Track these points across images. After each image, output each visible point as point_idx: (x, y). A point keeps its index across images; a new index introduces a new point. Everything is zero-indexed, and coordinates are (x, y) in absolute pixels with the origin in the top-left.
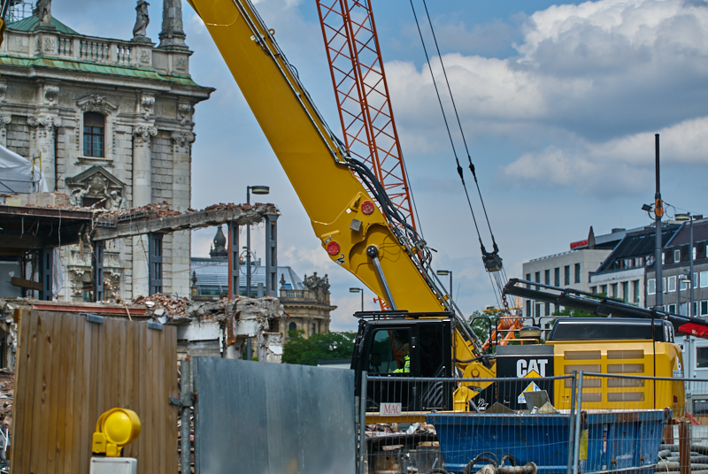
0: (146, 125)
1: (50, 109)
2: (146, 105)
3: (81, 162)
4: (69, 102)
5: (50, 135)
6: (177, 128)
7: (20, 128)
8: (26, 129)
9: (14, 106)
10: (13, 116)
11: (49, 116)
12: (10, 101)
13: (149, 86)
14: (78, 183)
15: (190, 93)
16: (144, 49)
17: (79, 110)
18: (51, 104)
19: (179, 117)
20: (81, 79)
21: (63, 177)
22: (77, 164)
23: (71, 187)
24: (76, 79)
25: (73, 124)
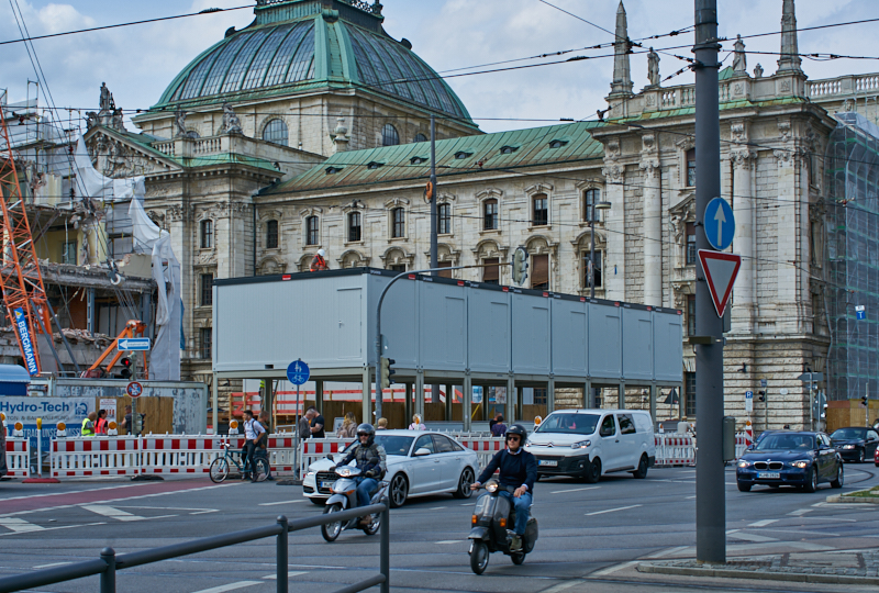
0: (738, 150)
1: (649, 154)
2: (735, 132)
3: (683, 192)
4: (671, 144)
5: (651, 175)
6: (781, 145)
7: (637, 174)
8: (641, 174)
9: (627, 157)
10: (626, 166)
11: (649, 159)
12: (624, 154)
13: (734, 115)
14: (675, 211)
15: (783, 112)
16: (737, 83)
17: (679, 149)
18: (649, 149)
19: (780, 135)
20: (669, 124)
21: (665, 208)
22: (680, 195)
23: (674, 214)
24: (665, 124)
25: (675, 162)
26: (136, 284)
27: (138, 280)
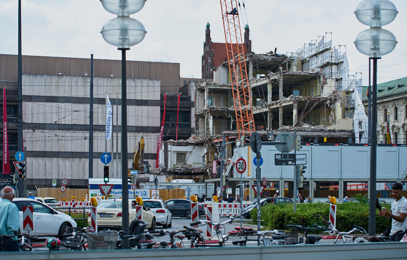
26: (343, 133)
27: (345, 131)
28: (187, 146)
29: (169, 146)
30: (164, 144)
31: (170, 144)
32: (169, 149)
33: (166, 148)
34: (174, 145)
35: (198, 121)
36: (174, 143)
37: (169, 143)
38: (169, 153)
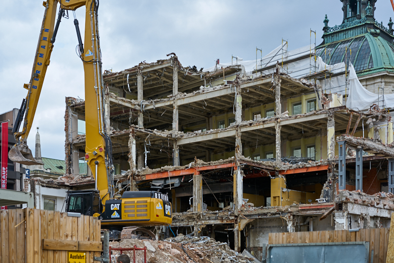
28: (59, 188)
29: (37, 187)
30: (30, 183)
31: (38, 184)
32: (37, 191)
33: (33, 189)
34: (43, 186)
35: (71, 153)
36: (43, 182)
37: (36, 183)
38: (37, 197)
